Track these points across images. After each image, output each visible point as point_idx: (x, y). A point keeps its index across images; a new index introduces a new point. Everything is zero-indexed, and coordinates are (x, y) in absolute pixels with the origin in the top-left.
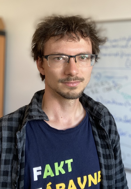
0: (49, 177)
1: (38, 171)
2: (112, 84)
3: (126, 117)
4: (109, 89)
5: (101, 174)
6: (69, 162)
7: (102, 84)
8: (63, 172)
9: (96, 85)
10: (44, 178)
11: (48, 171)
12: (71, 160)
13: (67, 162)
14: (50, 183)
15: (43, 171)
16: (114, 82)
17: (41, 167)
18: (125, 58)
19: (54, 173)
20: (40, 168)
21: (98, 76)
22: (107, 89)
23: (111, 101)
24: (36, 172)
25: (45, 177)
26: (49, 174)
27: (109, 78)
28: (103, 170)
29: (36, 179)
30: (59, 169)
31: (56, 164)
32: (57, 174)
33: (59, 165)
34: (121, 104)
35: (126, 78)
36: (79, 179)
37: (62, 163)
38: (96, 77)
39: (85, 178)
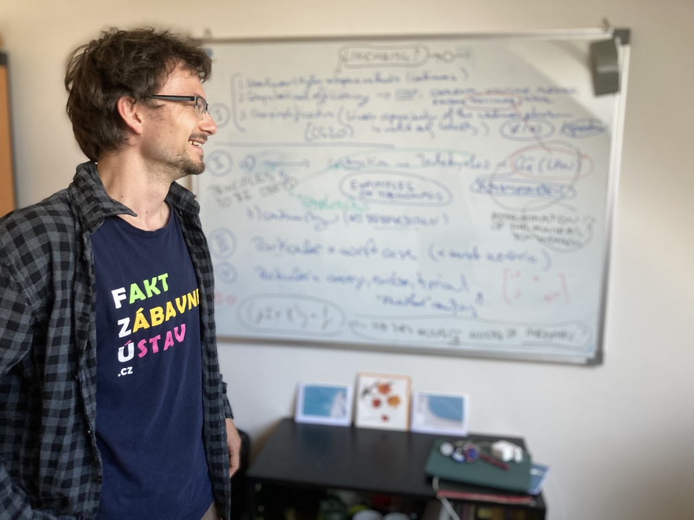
0: (138, 301)
1: (119, 294)
2: (278, 179)
3: (307, 242)
4: (273, 190)
5: (199, 292)
6: (163, 277)
7: (259, 180)
8: (158, 292)
9: (245, 181)
10: (131, 303)
11: (136, 293)
12: (166, 275)
13: (160, 277)
14: (141, 309)
15: (128, 293)
16: (282, 174)
17: (123, 288)
18: (303, 122)
19: (146, 294)
20: (123, 290)
21: (250, 162)
22: (269, 189)
23: (279, 214)
24: (118, 296)
25: (132, 301)
26: (137, 297)
27: (273, 165)
28: (202, 286)
29: (118, 305)
30: (151, 288)
31: (146, 282)
32: (150, 295)
33: (150, 284)
34: (297, 218)
35: (306, 163)
36: (178, 300)
37: (154, 280)
38: (245, 165)
39: (184, 297)
